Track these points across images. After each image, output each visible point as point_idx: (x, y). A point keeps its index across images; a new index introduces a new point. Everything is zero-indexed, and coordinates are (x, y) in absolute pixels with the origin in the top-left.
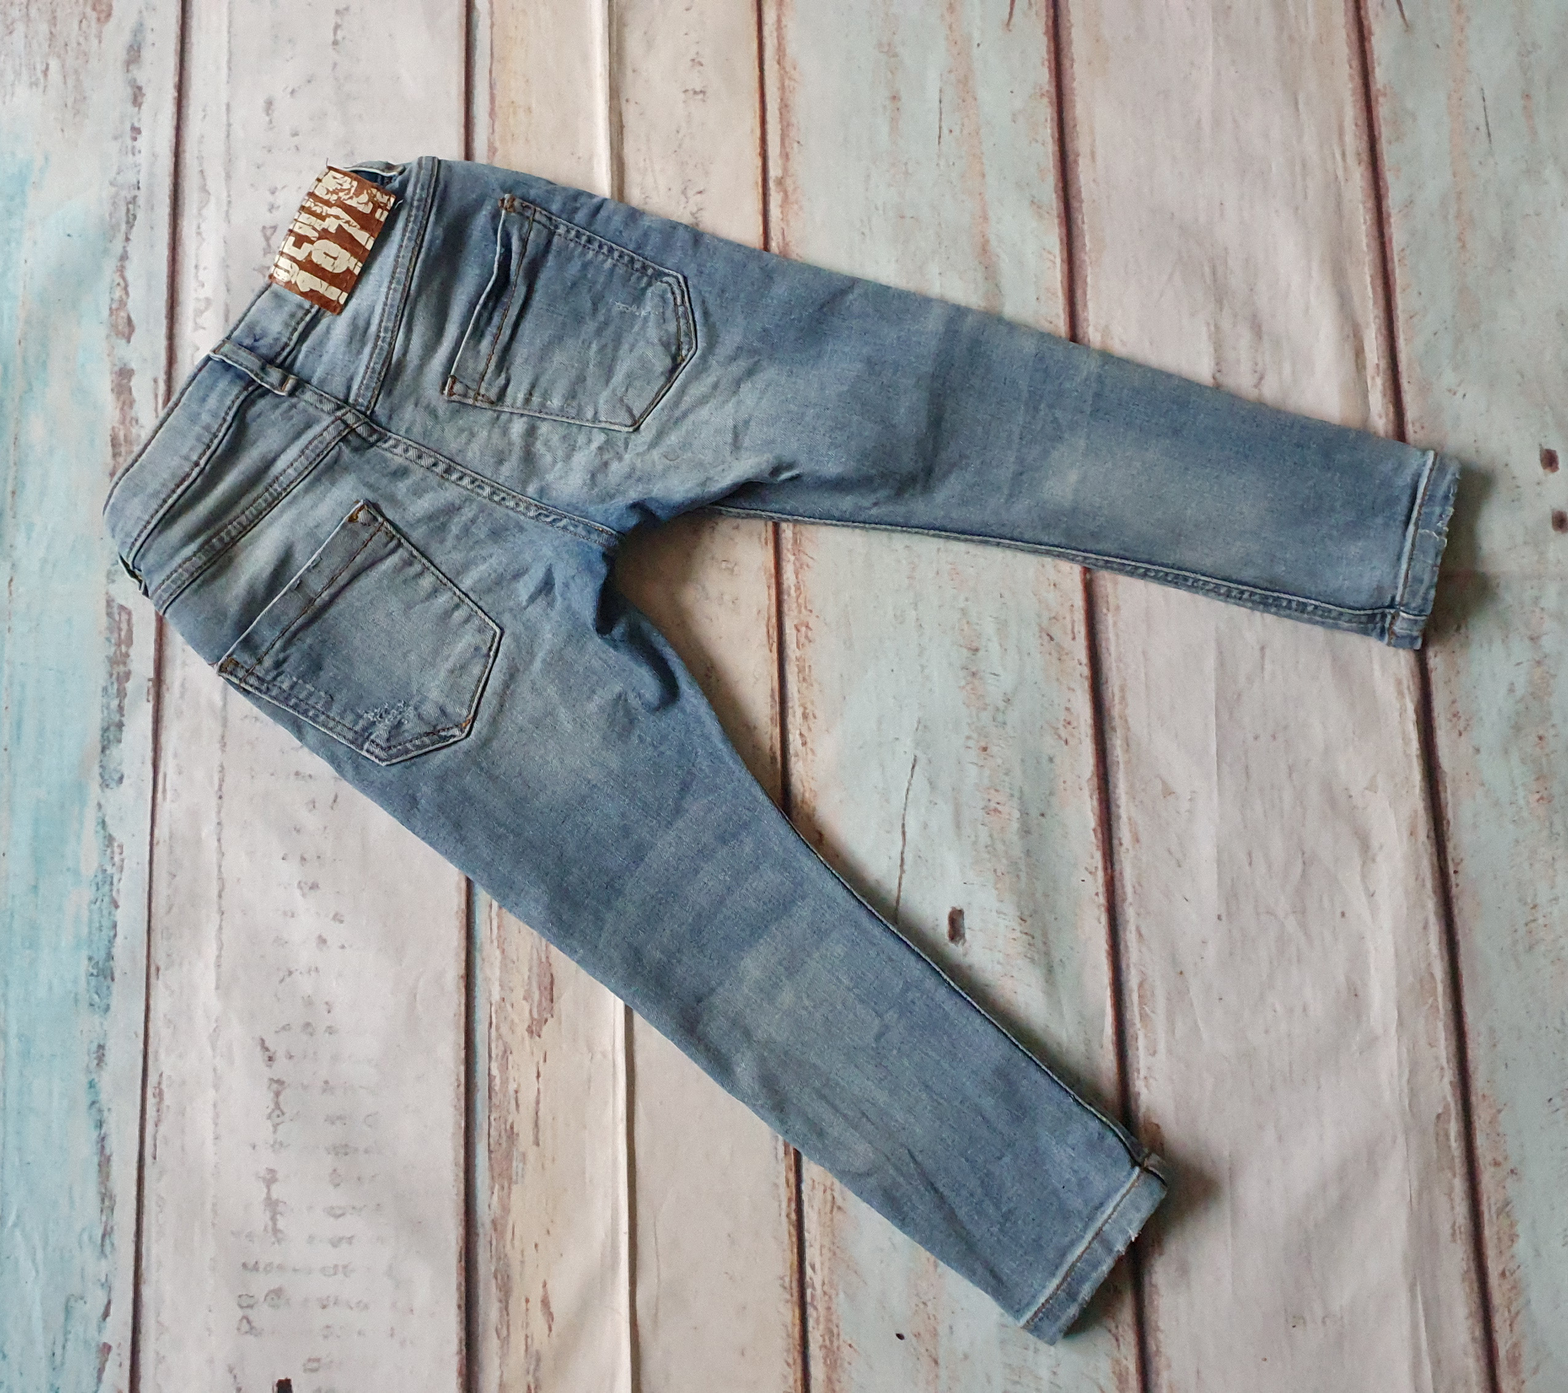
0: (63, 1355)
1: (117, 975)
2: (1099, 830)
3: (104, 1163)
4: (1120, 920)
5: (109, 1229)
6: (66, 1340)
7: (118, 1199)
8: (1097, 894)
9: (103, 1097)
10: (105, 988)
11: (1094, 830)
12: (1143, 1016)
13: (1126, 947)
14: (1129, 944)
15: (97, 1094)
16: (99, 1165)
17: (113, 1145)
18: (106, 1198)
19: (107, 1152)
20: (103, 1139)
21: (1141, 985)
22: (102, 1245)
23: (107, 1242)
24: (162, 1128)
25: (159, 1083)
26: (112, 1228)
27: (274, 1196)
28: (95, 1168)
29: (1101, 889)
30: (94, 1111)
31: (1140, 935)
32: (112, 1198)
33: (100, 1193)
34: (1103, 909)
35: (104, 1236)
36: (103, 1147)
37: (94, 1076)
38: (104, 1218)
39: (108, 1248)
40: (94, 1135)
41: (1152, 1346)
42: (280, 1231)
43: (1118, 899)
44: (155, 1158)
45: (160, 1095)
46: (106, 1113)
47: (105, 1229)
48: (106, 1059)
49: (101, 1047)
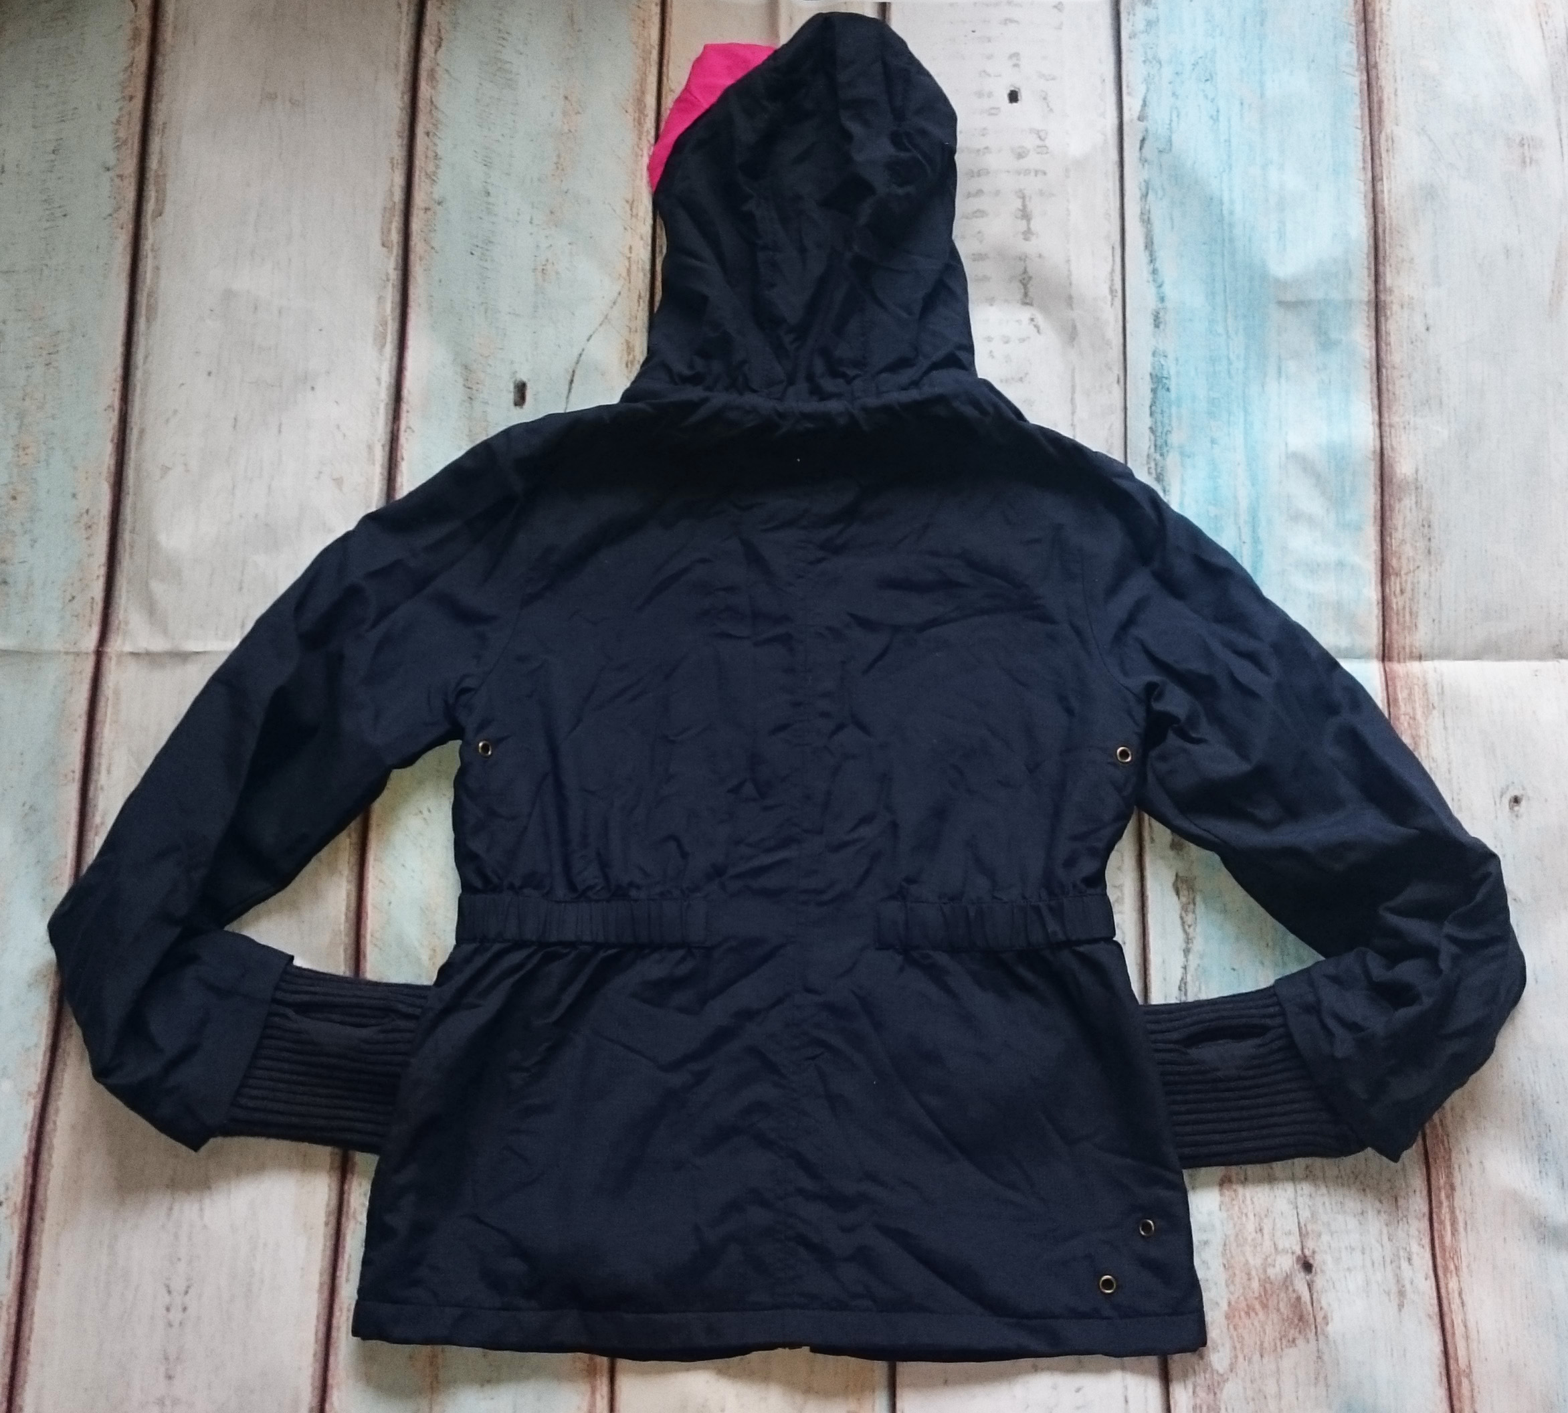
0: (1171, 115)
1: (1148, 378)
2: (399, 459)
3: (1149, 245)
4: (392, 390)
5: (1144, 200)
6: (1170, 124)
7: (1139, 219)
8: (408, 412)
9: (1153, 290)
10: (1157, 368)
11: (403, 459)
12: (384, 324)
13: (390, 372)
14: (388, 374)
15: (1158, 293)
16: (1152, 243)
17: (1144, 257)
18: (1146, 220)
19: (1147, 253)
20: (1151, 261)
21: (383, 346)
22: (1147, 188)
23: (1144, 189)
24: (1109, 269)
25: (1113, 299)
26: (1141, 199)
27: (1024, 222)
28: (1156, 241)
29: (404, 415)
30: (1160, 281)
31: (378, 379)
32: (1142, 221)
33: (1151, 224)
34: (405, 400)
35: (1147, 193)
36: (1151, 255)
37: (1160, 306)
38: (1147, 207)
39: (1143, 184)
40: (1158, 265)
41: (407, 98)
42: (1020, 198)
43: (391, 407)
44: (1113, 248)
45: (1112, 291)
46: (1151, 279)
47: (1146, 201)
48: (1152, 317)
49: (1157, 326)
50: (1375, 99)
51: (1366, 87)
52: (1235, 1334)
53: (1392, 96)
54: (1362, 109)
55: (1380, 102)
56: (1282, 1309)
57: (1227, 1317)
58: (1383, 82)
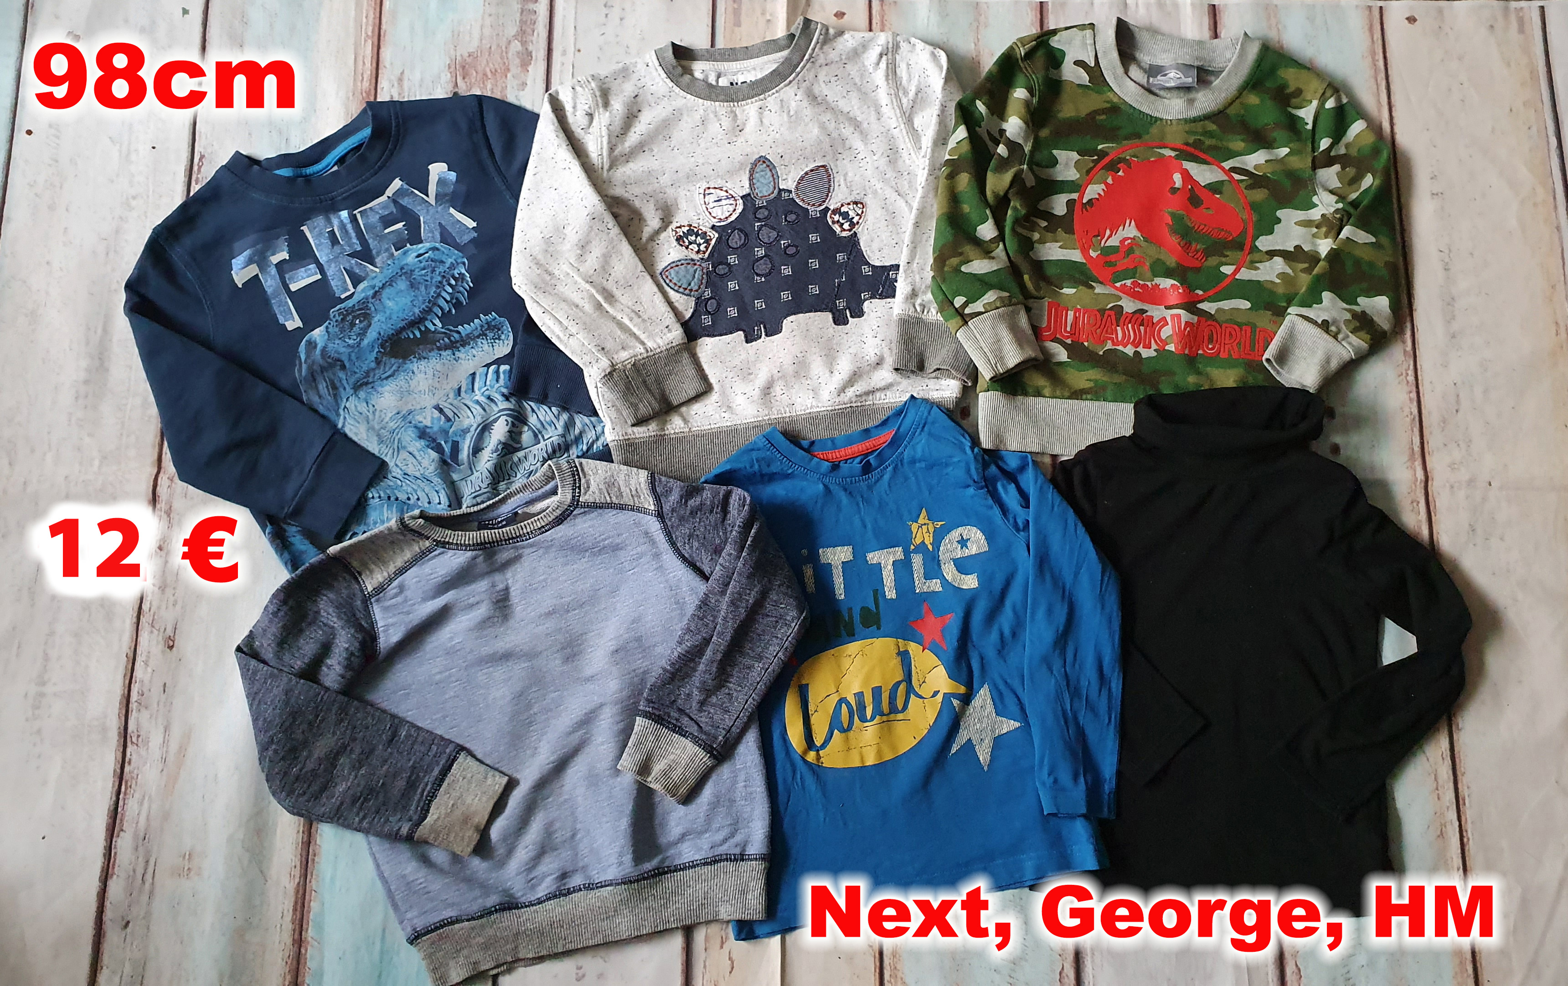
50: (298, 913)
51: (304, 926)
52: (505, 60)
53: (285, 912)
54: (309, 907)
55: (295, 910)
56: (474, 73)
57: (508, 70)
58: (290, 926)
